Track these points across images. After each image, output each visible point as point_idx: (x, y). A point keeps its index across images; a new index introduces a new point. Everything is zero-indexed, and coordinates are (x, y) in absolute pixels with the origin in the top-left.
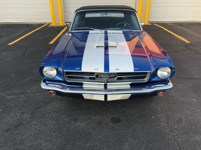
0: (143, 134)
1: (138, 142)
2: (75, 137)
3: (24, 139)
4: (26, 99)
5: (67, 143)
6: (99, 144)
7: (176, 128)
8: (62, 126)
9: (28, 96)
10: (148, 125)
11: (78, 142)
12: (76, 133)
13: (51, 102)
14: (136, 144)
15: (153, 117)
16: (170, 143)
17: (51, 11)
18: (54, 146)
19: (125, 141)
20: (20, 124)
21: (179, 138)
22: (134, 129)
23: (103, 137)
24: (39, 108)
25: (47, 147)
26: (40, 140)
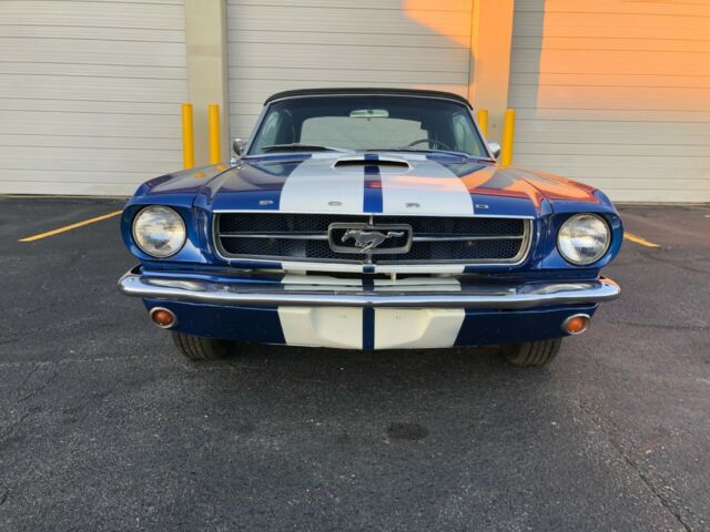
0: (519, 472)
1: (501, 495)
2: (241, 478)
3: (26, 483)
4: (57, 370)
5: (204, 498)
6: (337, 500)
7: (649, 456)
8: (188, 445)
9: (64, 364)
10: (537, 446)
11: (251, 493)
12: (247, 467)
13: (153, 380)
14: (494, 502)
15: (554, 423)
16: (633, 499)
17: (184, 145)
18: (149, 505)
19: (446, 492)
20: (17, 439)
21: (665, 483)
22: (482, 457)
23: (354, 479)
24: (103, 396)
25: (115, 509)
26: (90, 489)
